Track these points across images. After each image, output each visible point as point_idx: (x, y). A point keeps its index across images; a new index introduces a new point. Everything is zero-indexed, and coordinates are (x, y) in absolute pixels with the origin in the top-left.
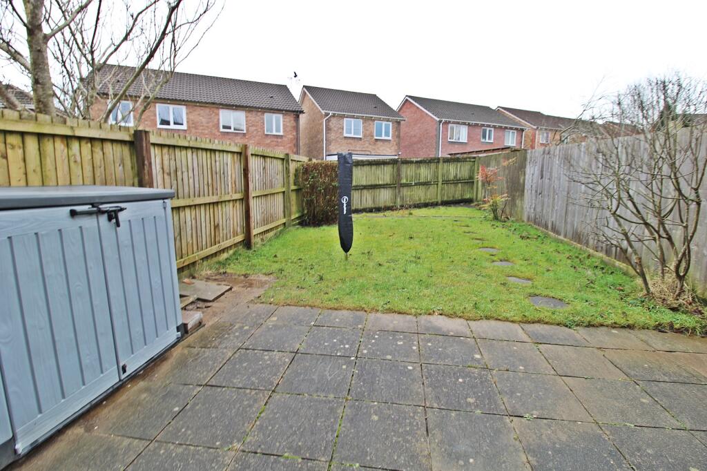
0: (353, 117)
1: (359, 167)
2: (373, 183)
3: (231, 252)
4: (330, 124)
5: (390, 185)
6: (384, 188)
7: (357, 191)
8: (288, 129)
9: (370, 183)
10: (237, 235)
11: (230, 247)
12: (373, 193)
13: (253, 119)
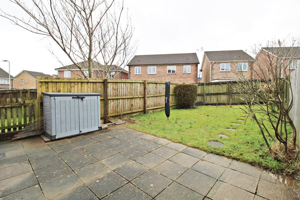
0: (225, 62)
1: (210, 85)
2: (217, 92)
3: (138, 114)
4: (214, 66)
5: (226, 93)
6: (223, 94)
7: (208, 96)
8: (193, 71)
9: (215, 92)
10: (141, 109)
11: (137, 112)
12: (217, 97)
13: (179, 68)
